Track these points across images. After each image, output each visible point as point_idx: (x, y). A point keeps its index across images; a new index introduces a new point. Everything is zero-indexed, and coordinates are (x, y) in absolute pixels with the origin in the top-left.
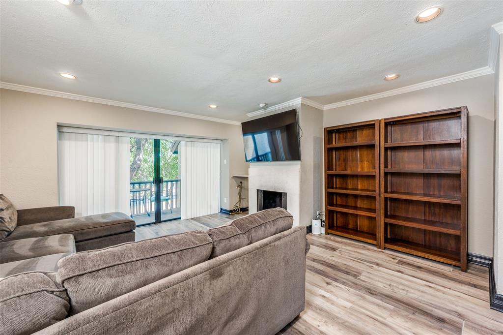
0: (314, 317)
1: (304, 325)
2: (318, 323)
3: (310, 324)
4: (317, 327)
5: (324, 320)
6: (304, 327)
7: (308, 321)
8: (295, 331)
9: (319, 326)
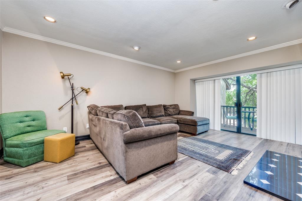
0: (124, 191)
1: (119, 186)
2: (117, 192)
3: (119, 188)
4: (115, 191)
5: (119, 196)
6: (119, 185)
7: (122, 188)
8: (118, 181)
9: (115, 192)
